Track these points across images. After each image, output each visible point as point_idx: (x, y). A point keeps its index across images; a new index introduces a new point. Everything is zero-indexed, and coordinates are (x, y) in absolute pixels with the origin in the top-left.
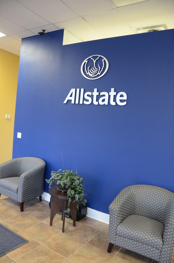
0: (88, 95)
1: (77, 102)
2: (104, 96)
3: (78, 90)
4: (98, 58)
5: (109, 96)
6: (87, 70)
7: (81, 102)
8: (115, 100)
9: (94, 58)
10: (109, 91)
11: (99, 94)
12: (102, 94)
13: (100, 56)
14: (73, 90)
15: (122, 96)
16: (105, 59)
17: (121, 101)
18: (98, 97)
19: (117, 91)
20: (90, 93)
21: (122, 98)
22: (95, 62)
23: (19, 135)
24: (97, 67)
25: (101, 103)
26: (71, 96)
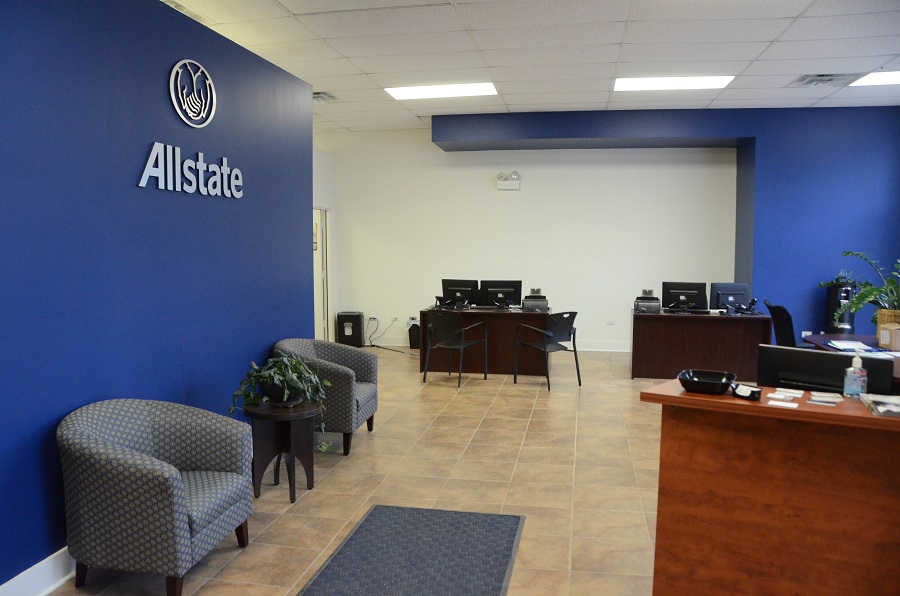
0: (189, 169)
1: (170, 187)
2: (214, 173)
3: (169, 149)
5: (222, 176)
6: (182, 95)
7: (178, 189)
8: (229, 186)
9: (194, 68)
10: (220, 164)
13: (202, 68)
14: (158, 148)
15: (236, 177)
16: (210, 79)
17: (238, 188)
20: (192, 165)
21: (237, 182)
22: (194, 79)
24: (199, 95)
26: (156, 165)
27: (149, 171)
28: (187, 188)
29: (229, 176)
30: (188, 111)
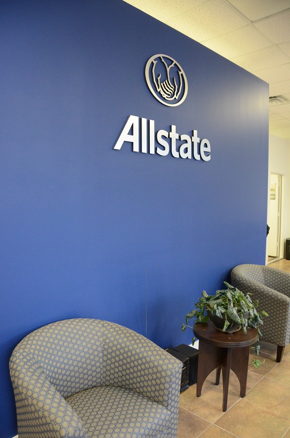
0: (162, 137)
1: (144, 150)
2: (186, 142)
6: (157, 81)
7: (152, 151)
11: (180, 137)
13: (175, 62)
14: (133, 120)
15: (205, 145)
16: (182, 72)
17: (207, 154)
22: (168, 70)
25: (184, 156)
26: (131, 132)
27: (124, 137)
28: (159, 151)
29: (199, 145)
30: (162, 93)
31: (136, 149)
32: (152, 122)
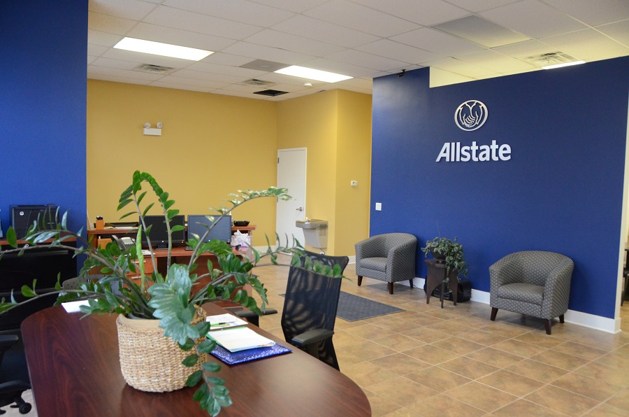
0: (466, 151)
1: (453, 160)
2: (484, 150)
3: (453, 144)
4: (474, 104)
5: (491, 150)
6: (462, 119)
7: (458, 160)
8: (497, 155)
9: (471, 104)
10: (490, 144)
11: (479, 148)
12: (482, 148)
13: (476, 101)
14: (447, 145)
15: (505, 149)
16: (483, 105)
17: (505, 155)
18: (478, 152)
19: (499, 144)
20: (468, 148)
21: (505, 152)
22: (471, 109)
23: (379, 206)
24: (474, 115)
25: (482, 159)
26: (445, 152)
27: (441, 155)
28: (463, 159)
29: (497, 150)
30: (466, 125)
31: (448, 160)
32: (458, 144)
